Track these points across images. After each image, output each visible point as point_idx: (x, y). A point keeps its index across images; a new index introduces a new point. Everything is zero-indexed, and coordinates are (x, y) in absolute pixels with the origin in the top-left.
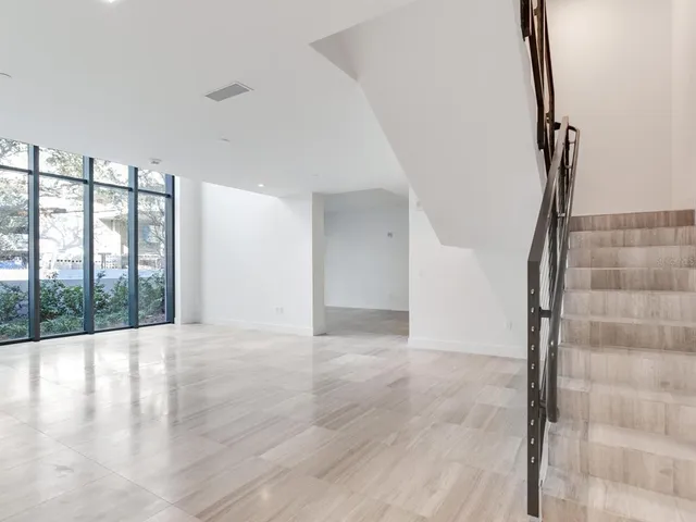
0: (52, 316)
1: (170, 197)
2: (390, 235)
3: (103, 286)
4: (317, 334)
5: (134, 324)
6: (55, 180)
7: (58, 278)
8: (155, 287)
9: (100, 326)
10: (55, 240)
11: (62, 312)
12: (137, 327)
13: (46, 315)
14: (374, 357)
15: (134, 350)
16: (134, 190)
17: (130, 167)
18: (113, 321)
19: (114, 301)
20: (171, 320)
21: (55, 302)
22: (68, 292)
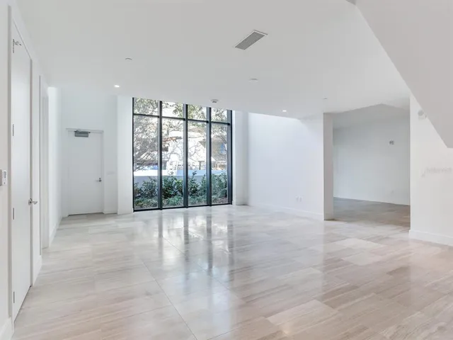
0: (170, 196)
1: (230, 125)
2: (392, 142)
3: (195, 180)
4: (327, 219)
5: (209, 204)
6: (178, 121)
7: (174, 175)
8: (223, 181)
9: (192, 203)
10: (178, 154)
11: (176, 194)
12: (211, 205)
13: (168, 196)
14: (375, 244)
15: (209, 219)
16: (209, 122)
17: (207, 108)
18: (199, 201)
19: (201, 189)
20: (230, 202)
21: (172, 188)
22: (178, 183)
